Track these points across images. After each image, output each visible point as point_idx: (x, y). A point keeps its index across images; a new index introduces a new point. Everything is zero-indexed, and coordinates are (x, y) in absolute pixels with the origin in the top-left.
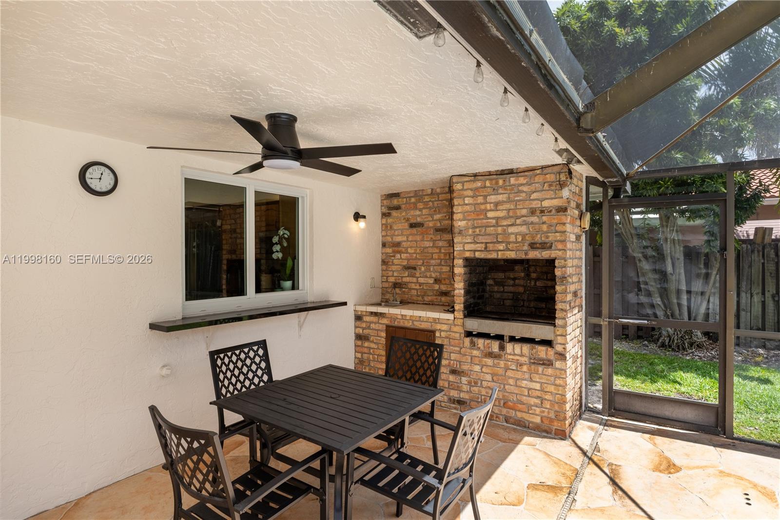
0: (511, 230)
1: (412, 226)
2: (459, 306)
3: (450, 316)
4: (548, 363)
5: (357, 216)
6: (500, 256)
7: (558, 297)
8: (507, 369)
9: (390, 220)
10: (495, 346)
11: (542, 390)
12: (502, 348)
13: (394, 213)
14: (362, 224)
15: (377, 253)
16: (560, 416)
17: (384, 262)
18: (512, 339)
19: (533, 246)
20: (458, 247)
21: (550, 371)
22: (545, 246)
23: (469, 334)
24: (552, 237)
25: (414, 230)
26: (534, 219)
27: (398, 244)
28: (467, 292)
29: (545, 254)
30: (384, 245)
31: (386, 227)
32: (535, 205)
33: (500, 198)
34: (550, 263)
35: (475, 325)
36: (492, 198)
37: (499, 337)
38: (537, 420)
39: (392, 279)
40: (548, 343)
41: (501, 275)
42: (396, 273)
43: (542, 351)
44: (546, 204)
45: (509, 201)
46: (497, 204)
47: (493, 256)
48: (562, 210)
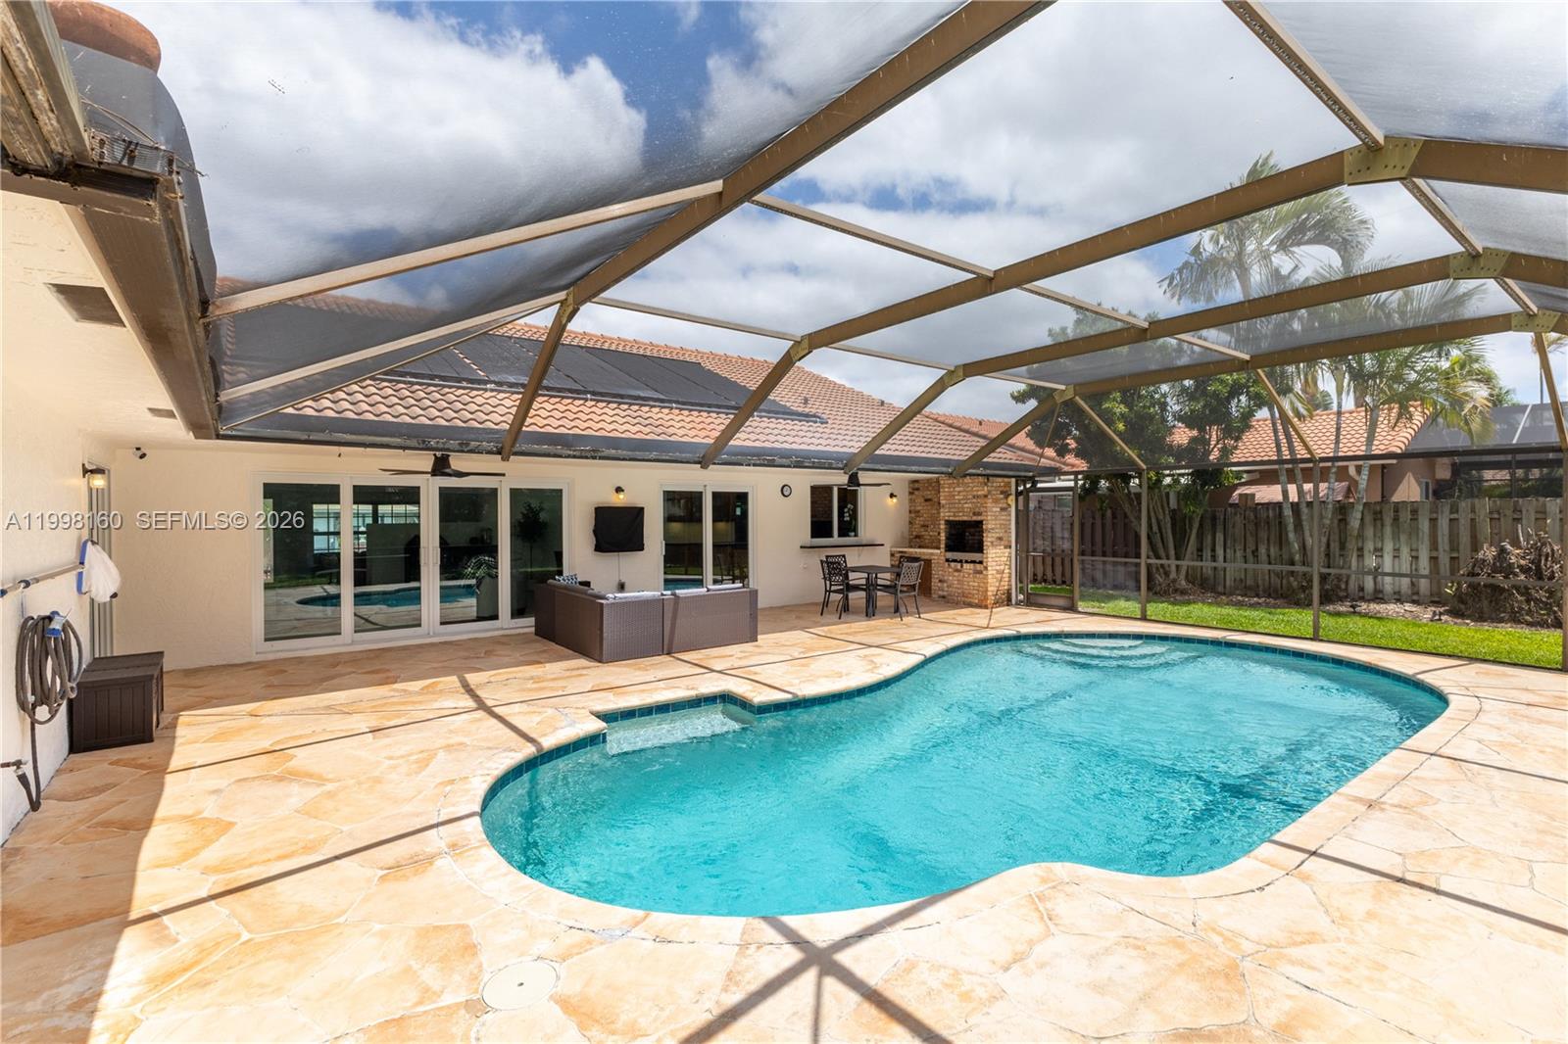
0: (966, 505)
1: (926, 500)
2: (943, 546)
3: (939, 551)
4: (981, 572)
5: (892, 496)
6: (961, 519)
7: (984, 539)
8: (964, 577)
9: (914, 497)
10: (959, 565)
11: (979, 586)
12: (962, 566)
13: (916, 493)
14: (895, 500)
15: (906, 516)
16: (986, 598)
17: (910, 523)
18: (967, 562)
19: (974, 514)
20: (942, 514)
21: (981, 576)
22: (980, 514)
23: (947, 560)
24: (982, 509)
25: (928, 503)
26: (974, 500)
27: (919, 511)
28: (947, 538)
29: (979, 518)
30: (910, 512)
31: (911, 501)
32: (975, 493)
33: (961, 489)
34: (981, 523)
35: (950, 555)
36: (957, 489)
37: (961, 561)
38: (977, 601)
39: (914, 533)
40: (981, 562)
41: (972, 530)
42: (917, 530)
43: (979, 567)
44: (979, 493)
45: (964, 491)
46: (959, 492)
47: (957, 519)
48: (986, 496)
